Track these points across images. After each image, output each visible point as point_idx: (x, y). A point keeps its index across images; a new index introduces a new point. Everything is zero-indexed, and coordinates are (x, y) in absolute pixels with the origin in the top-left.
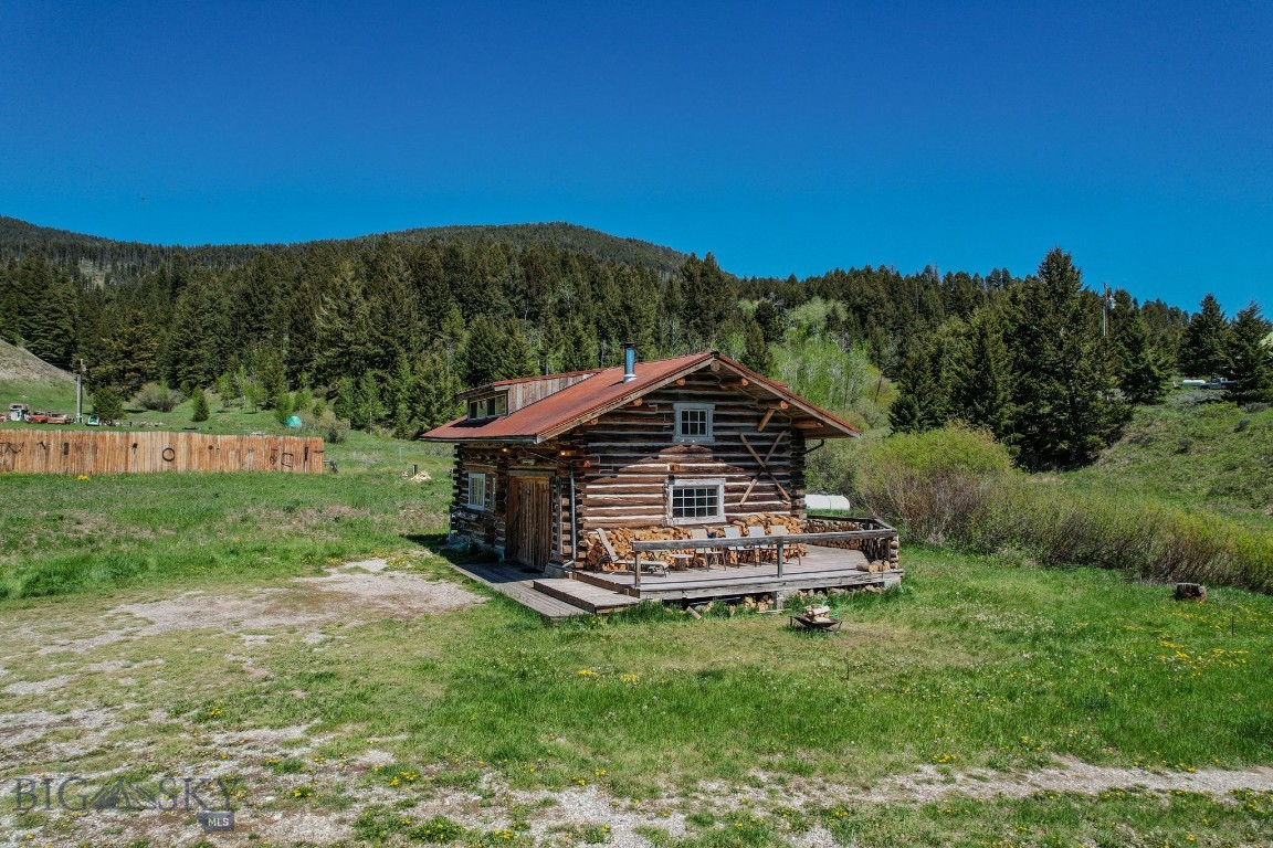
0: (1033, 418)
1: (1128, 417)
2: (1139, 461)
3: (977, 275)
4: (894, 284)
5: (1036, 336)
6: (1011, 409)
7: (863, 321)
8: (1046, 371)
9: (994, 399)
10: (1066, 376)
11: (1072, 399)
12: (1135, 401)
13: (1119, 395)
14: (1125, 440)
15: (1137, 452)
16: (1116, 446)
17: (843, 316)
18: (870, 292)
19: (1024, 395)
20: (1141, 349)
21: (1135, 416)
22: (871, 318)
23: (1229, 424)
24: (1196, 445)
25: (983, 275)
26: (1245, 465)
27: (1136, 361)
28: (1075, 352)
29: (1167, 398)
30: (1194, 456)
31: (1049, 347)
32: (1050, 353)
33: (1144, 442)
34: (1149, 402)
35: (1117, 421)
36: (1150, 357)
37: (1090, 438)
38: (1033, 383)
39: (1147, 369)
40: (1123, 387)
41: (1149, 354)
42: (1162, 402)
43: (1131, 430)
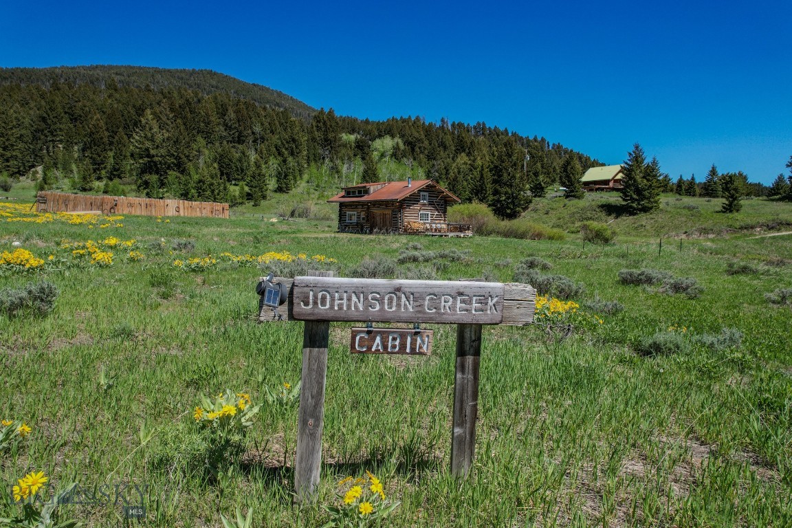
0: (498, 201)
1: (531, 202)
2: (533, 217)
3: (468, 124)
4: (428, 130)
5: (501, 170)
6: (491, 198)
7: (413, 150)
8: (503, 183)
9: (485, 194)
10: (511, 186)
11: (512, 194)
12: (535, 197)
13: (529, 193)
14: (530, 209)
15: (533, 214)
16: (526, 212)
17: (402, 146)
18: (416, 135)
19: (496, 192)
20: (538, 176)
21: (533, 201)
22: (417, 149)
23: (561, 205)
24: (551, 211)
25: (472, 125)
26: (563, 218)
27: (537, 180)
28: (514, 177)
29: (546, 195)
30: (550, 215)
31: (505, 175)
32: (505, 177)
33: (535, 210)
34: (540, 196)
35: (527, 203)
36: (541, 180)
37: (517, 209)
38: (498, 187)
39: (540, 184)
40: (531, 189)
41: (541, 178)
42: (544, 197)
43: (531, 206)
